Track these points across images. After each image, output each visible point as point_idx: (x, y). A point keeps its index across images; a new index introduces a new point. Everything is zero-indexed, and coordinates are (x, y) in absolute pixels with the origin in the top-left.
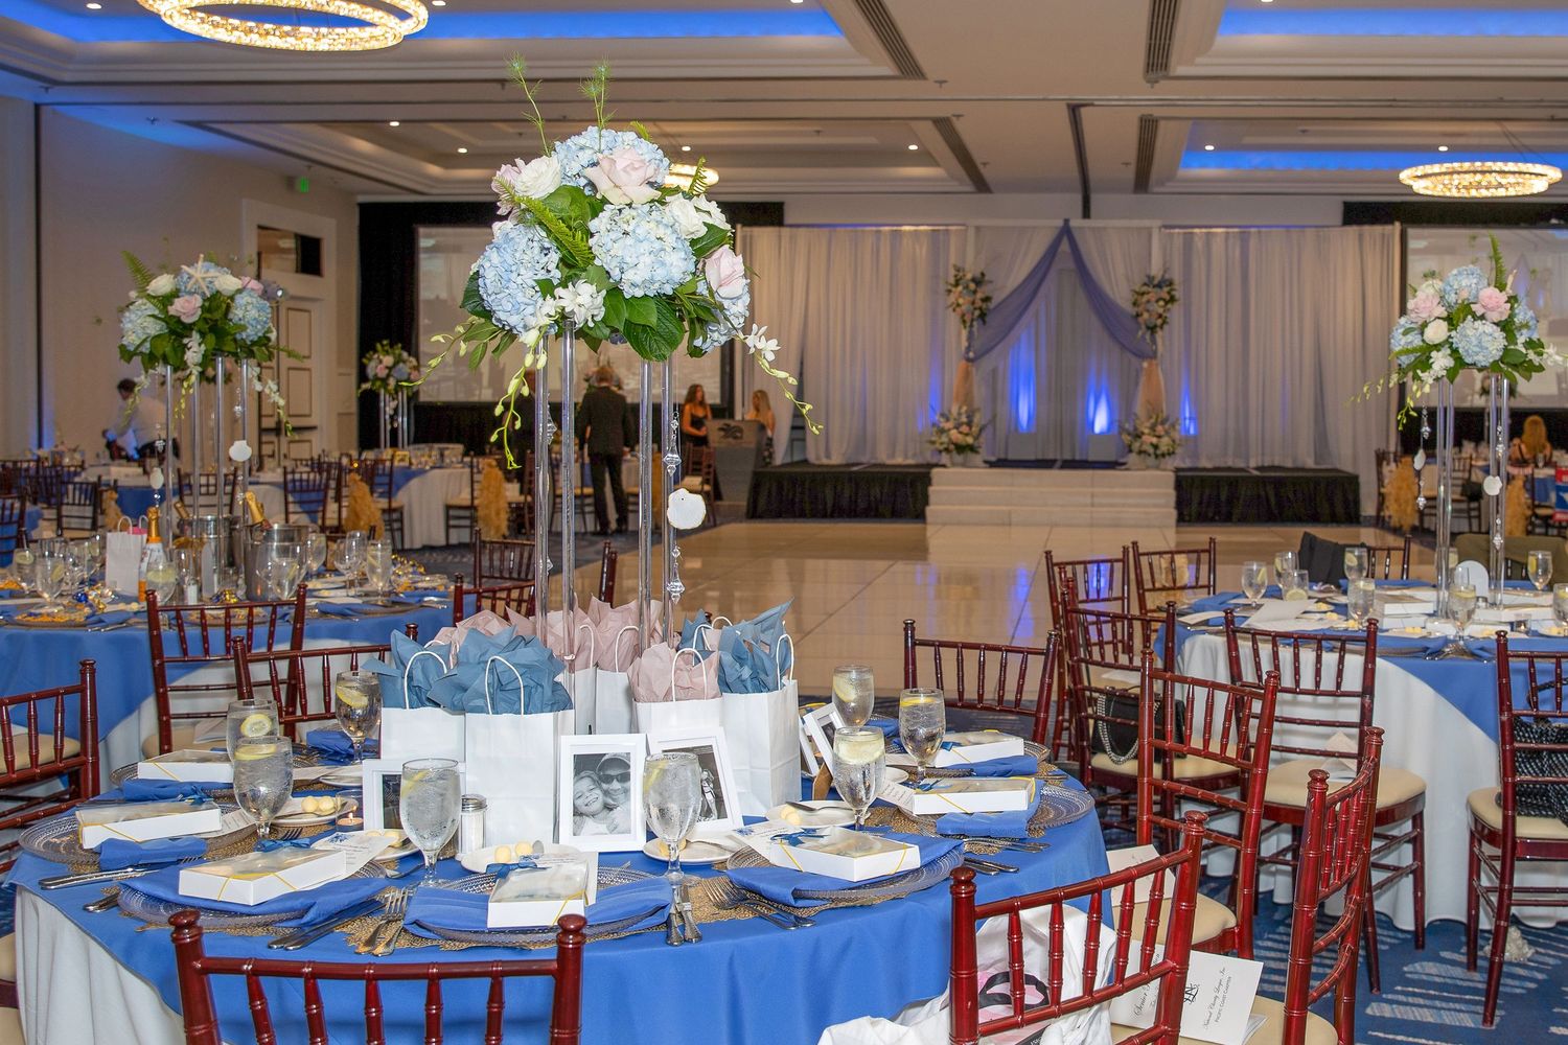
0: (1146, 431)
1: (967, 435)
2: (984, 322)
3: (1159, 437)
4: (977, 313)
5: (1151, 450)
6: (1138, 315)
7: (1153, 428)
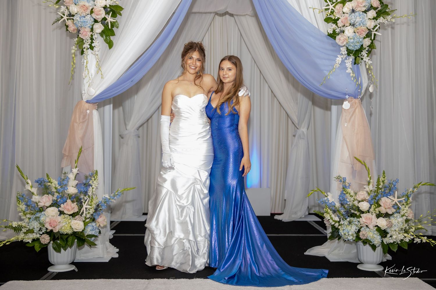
0: (364, 206)
1: (73, 215)
2: (110, 45)
3: (387, 215)
4: (99, 28)
5: (377, 239)
6: (333, 35)
7: (375, 201)
